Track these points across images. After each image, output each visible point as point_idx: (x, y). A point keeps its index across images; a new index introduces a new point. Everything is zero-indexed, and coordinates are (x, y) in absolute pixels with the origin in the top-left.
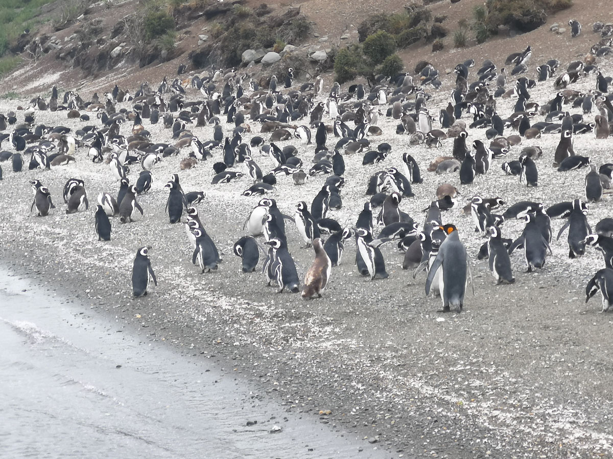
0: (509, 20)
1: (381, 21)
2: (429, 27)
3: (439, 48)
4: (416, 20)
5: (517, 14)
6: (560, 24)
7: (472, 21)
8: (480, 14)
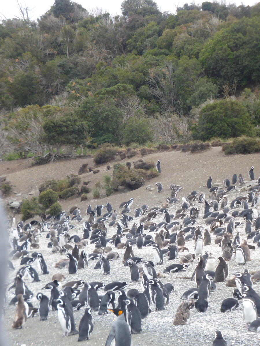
0: (124, 183)
1: (52, 184)
2: (80, 187)
3: (84, 199)
4: (72, 183)
5: (128, 180)
6: (152, 185)
7: (103, 184)
8: (108, 180)
